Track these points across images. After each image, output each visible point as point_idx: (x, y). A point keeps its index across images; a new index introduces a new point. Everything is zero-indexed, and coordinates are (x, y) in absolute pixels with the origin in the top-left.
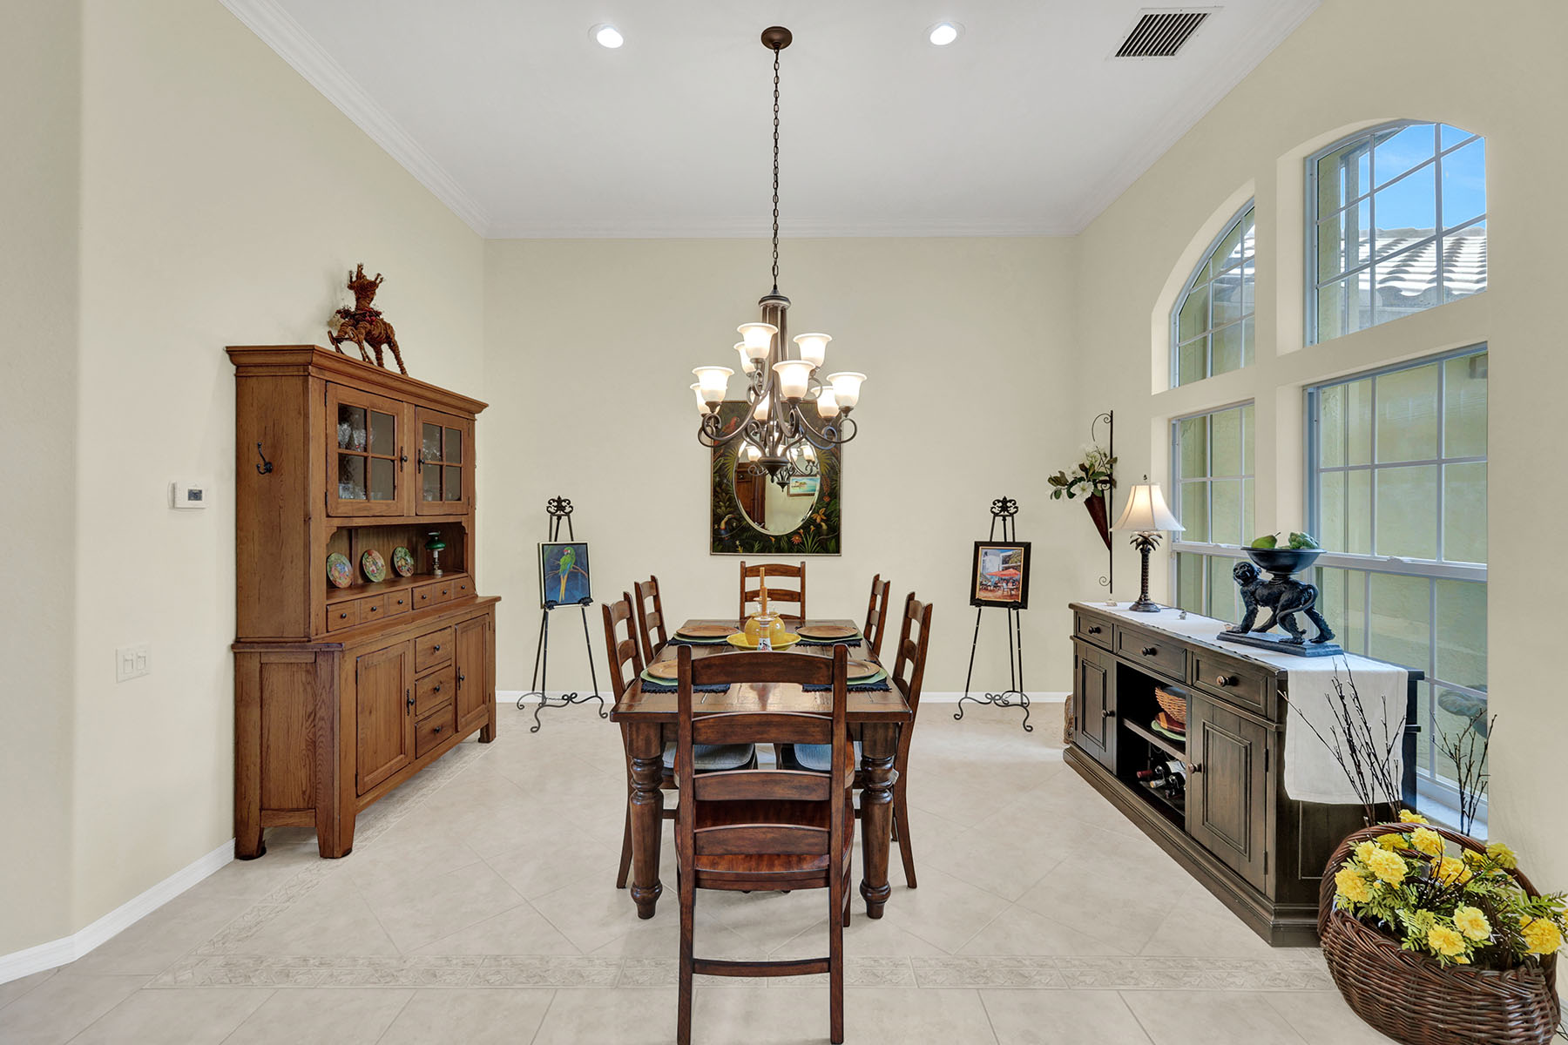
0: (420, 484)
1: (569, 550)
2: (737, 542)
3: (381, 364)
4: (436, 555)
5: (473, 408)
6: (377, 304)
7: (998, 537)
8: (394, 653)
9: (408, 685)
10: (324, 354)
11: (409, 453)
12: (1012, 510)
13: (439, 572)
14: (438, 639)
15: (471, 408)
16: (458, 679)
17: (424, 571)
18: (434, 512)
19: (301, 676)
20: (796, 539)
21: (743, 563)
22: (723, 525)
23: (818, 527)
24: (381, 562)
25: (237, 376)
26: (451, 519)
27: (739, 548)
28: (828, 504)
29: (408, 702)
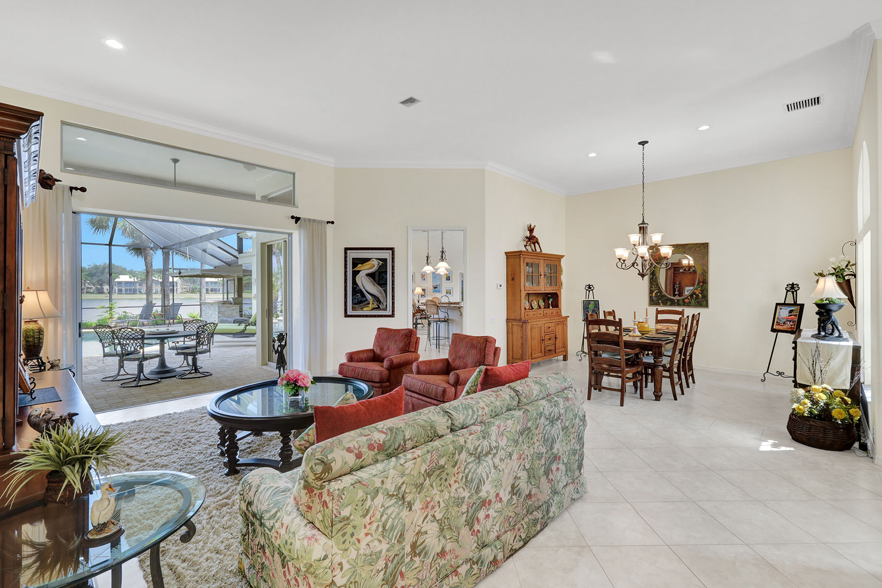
0: (545, 281)
1: (592, 302)
2: (660, 301)
3: (536, 250)
4: (550, 302)
5: (560, 257)
6: (534, 234)
7: (788, 301)
8: (539, 326)
9: (543, 335)
10: (524, 252)
11: (542, 274)
12: (796, 289)
13: (551, 307)
14: (550, 325)
15: (559, 258)
16: (556, 338)
17: (547, 306)
18: (549, 290)
19: (520, 328)
20: (687, 301)
21: (657, 309)
22: (654, 295)
23: (697, 295)
24: (536, 303)
25: (507, 258)
26: (554, 292)
27: (661, 304)
28: (702, 286)
29: (543, 340)
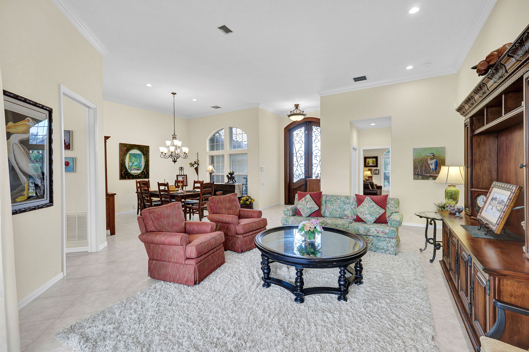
2: (126, 177)
7: (180, 174)
12: (183, 169)
20: (140, 176)
23: (145, 173)
28: (147, 168)
